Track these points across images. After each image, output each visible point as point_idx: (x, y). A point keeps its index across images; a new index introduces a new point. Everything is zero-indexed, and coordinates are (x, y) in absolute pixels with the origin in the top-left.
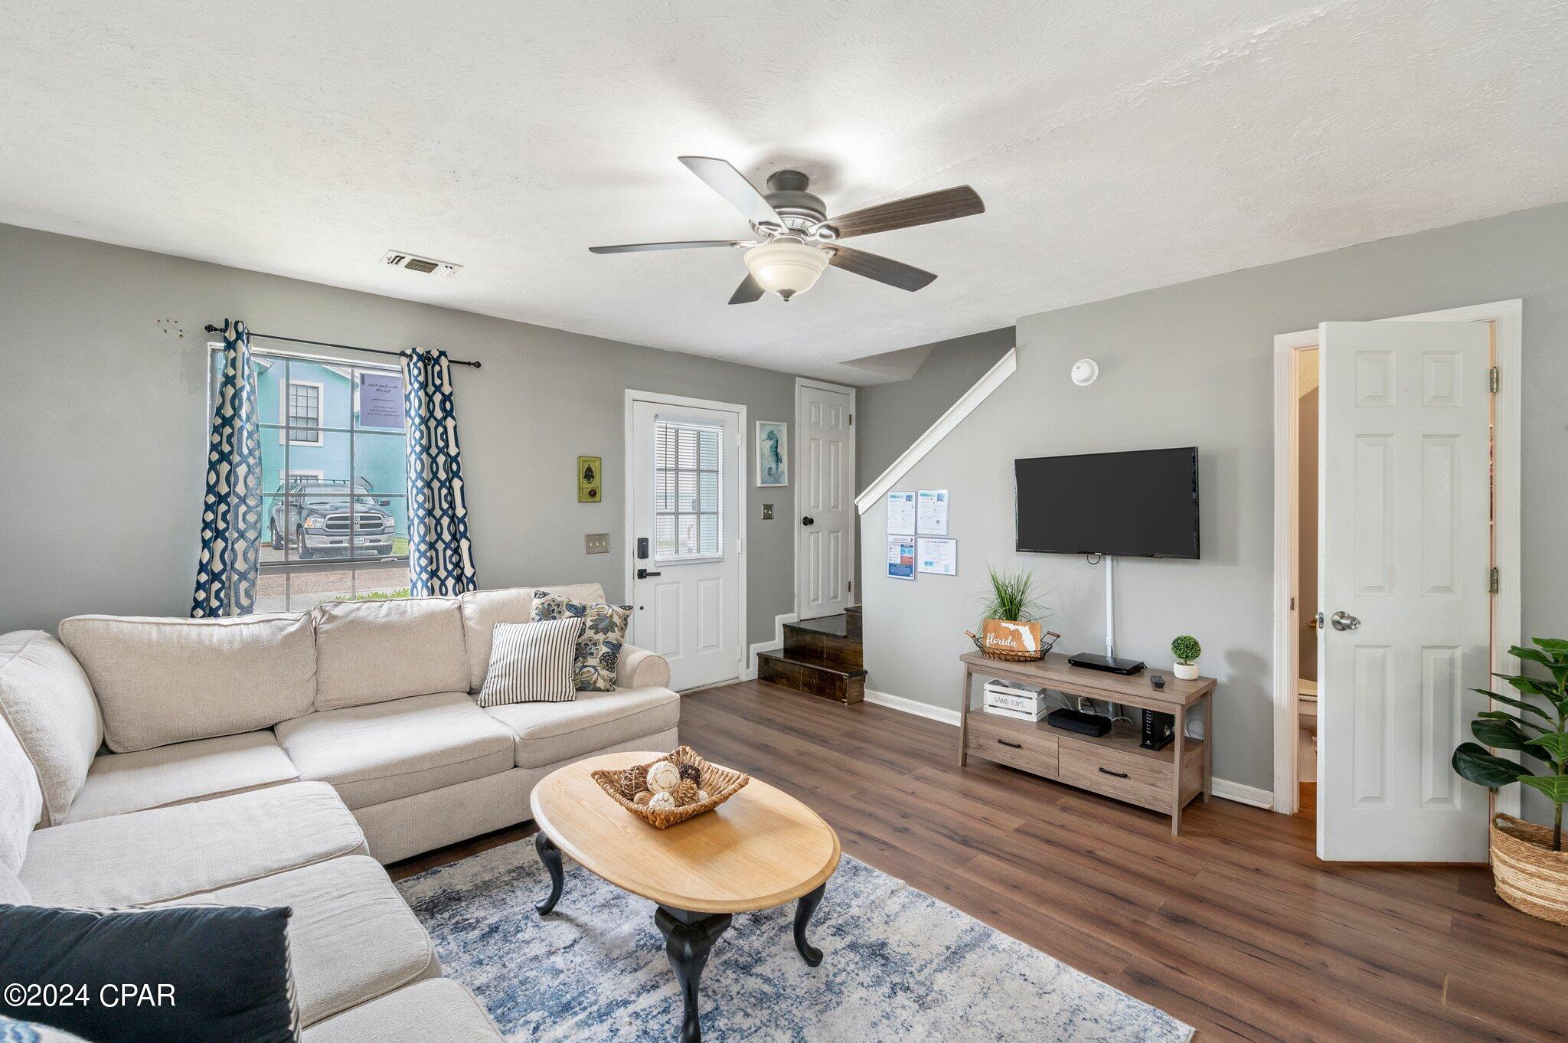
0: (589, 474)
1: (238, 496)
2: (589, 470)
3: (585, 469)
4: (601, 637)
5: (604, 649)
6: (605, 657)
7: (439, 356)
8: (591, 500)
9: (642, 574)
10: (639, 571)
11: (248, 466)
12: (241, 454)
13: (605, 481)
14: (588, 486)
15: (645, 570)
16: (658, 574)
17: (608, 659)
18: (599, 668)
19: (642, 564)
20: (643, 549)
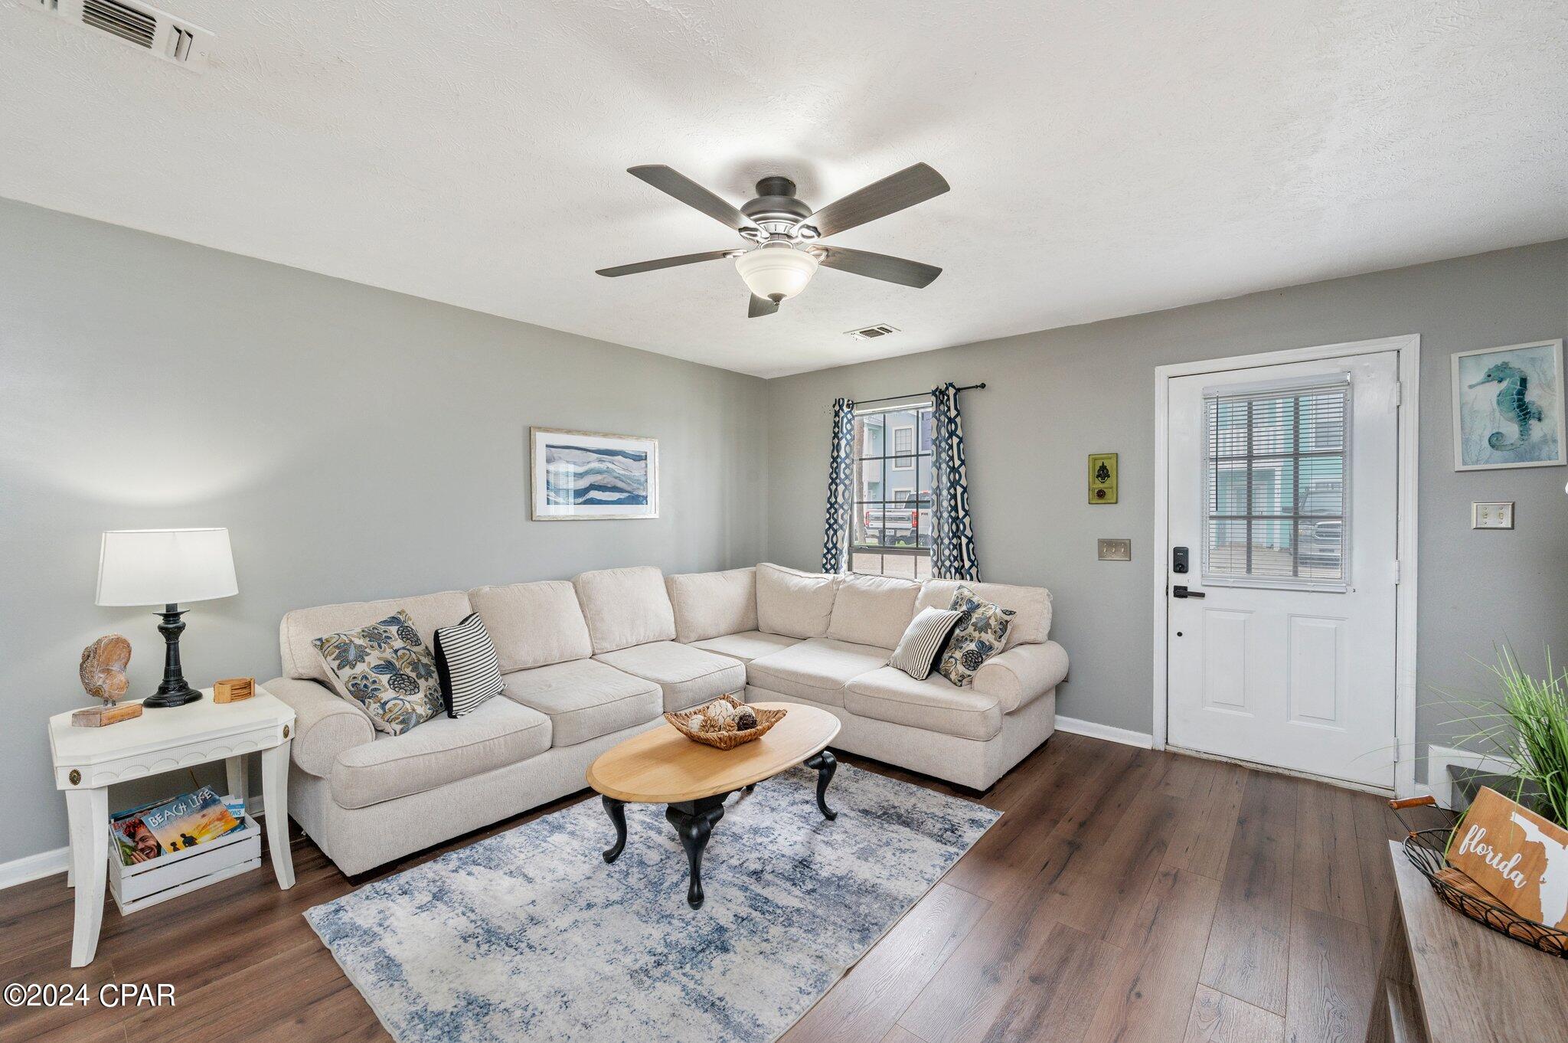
0: (1103, 473)
1: (839, 504)
2: (1103, 468)
3: (1097, 468)
4: (976, 634)
5: (972, 646)
6: (968, 654)
7: (947, 388)
8: (1100, 501)
9: (1181, 592)
10: (1175, 587)
11: (845, 485)
12: (840, 479)
13: (1127, 477)
14: (1099, 485)
15: (1185, 588)
16: (1202, 595)
17: (970, 657)
18: (958, 662)
19: (1179, 580)
20: (1180, 562)
